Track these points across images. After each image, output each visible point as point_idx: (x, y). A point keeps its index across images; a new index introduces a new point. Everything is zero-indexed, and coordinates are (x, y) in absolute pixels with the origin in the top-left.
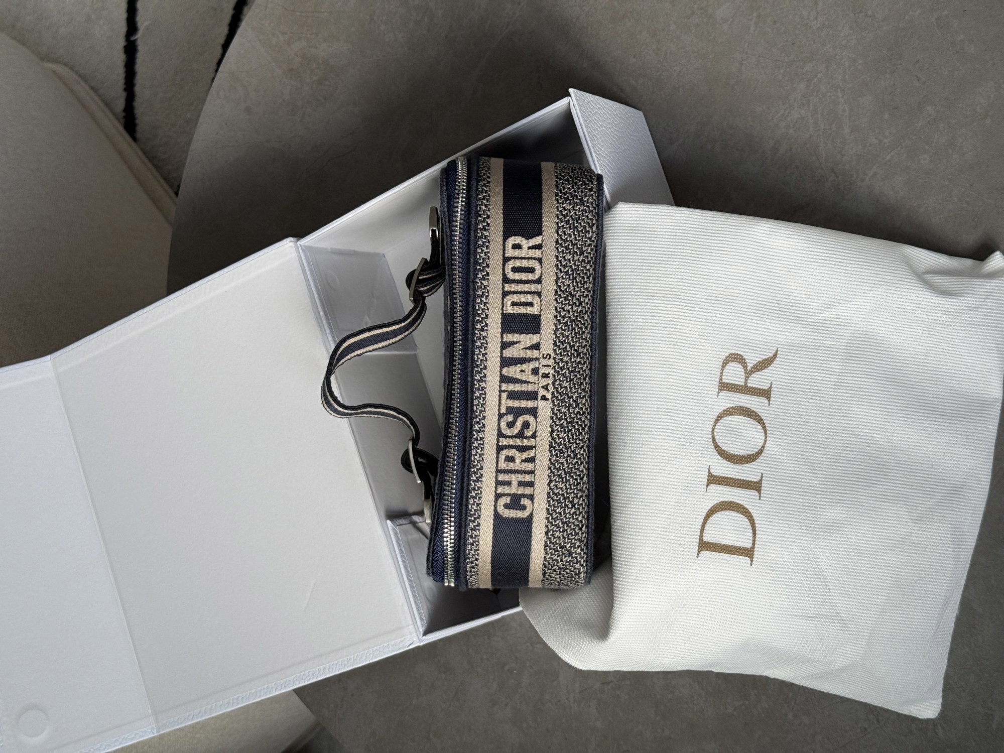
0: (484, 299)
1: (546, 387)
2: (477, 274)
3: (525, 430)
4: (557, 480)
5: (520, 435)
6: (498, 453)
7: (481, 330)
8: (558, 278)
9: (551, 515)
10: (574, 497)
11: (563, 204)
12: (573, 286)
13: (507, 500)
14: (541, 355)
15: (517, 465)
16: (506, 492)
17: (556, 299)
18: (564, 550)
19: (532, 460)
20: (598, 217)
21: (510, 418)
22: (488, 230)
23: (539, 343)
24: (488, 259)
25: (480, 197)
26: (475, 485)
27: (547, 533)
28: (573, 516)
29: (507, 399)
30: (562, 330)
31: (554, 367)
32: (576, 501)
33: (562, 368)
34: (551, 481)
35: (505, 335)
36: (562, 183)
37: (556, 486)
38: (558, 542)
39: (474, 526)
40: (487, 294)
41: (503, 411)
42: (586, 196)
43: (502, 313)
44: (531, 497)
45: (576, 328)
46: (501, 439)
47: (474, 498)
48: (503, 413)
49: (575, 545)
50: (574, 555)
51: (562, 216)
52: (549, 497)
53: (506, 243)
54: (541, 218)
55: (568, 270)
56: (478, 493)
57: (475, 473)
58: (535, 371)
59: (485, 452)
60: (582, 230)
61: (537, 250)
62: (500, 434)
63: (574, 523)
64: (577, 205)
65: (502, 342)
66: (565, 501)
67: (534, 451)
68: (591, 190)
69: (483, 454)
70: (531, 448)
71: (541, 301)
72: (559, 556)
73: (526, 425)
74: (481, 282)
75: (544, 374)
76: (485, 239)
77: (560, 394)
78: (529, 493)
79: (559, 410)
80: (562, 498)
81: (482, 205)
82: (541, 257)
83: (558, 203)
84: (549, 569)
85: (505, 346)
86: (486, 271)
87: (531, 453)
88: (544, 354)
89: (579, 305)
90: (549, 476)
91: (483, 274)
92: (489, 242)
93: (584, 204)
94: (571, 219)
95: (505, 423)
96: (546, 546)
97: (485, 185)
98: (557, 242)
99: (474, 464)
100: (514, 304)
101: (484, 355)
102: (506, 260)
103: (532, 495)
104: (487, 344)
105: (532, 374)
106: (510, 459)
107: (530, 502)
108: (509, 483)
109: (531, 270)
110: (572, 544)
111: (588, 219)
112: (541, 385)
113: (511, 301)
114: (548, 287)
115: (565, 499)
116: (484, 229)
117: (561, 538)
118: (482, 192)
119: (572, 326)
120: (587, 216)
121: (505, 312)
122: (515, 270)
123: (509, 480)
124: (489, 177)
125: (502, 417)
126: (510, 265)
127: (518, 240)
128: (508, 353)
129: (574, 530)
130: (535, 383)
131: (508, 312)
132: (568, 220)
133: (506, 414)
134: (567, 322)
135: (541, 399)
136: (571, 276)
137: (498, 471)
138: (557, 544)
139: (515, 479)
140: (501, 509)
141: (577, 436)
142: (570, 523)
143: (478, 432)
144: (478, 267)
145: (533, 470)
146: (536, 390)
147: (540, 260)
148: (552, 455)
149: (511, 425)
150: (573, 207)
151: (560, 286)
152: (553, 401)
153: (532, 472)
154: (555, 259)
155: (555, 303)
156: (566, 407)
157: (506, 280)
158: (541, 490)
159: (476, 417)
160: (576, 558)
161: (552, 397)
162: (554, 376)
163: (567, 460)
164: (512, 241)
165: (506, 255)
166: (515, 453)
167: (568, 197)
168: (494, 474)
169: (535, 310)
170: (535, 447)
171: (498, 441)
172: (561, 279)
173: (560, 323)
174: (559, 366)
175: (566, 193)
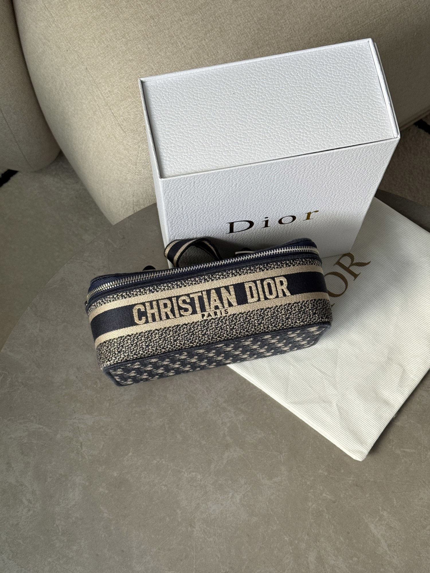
0: (249, 271)
1: (209, 315)
2: (262, 265)
3: (183, 310)
4: (160, 334)
5: (180, 308)
6: (167, 298)
7: (232, 273)
8: (270, 308)
9: (140, 335)
10: (152, 345)
11: (311, 304)
12: (268, 318)
13: (143, 309)
14: (226, 309)
15: (163, 310)
16: (147, 308)
17: (259, 310)
18: (121, 348)
19: (168, 317)
20: (309, 324)
21: (188, 301)
22: (287, 266)
23: (233, 306)
24: (271, 269)
25: (303, 259)
26: (147, 290)
27: (128, 335)
28: (141, 348)
29: (198, 296)
30: (243, 317)
31: (221, 317)
32: (150, 347)
33: (222, 321)
34: (158, 330)
35: (232, 286)
36: (322, 303)
37: (156, 334)
38: (125, 343)
39: (124, 295)
40: (252, 272)
41: (191, 296)
42: (318, 315)
43: (244, 283)
44: (147, 322)
45: (246, 325)
46: (175, 298)
47: (140, 291)
48: (190, 296)
49: (125, 353)
50: (119, 354)
51: (304, 304)
52: (149, 331)
53: (282, 277)
54: (300, 293)
55: (276, 313)
56: (143, 293)
57: (154, 289)
58: (217, 307)
59: (167, 291)
60: (299, 316)
61: (282, 294)
62: (178, 297)
63: (137, 349)
64: (312, 311)
65: (228, 286)
66: (149, 341)
67: (173, 317)
68: (322, 318)
69: (165, 290)
70: (174, 315)
71: (256, 302)
72: (117, 346)
73: (186, 310)
74: (258, 268)
75: (217, 312)
76: (282, 266)
77: (207, 324)
78: (149, 320)
79: (198, 325)
80: (150, 339)
81: (299, 261)
82: (279, 297)
83: (311, 301)
84: (108, 344)
85: (227, 288)
86: (264, 270)
87: (171, 316)
88: (227, 310)
89: (258, 323)
90: (161, 329)
91: (263, 268)
92: (280, 268)
93: (313, 315)
94: (304, 309)
95: (185, 299)
96: (121, 337)
97: (310, 262)
98: (289, 304)
99: (159, 287)
100: (250, 287)
101: (219, 278)
102: (273, 278)
103: (148, 322)
104: (226, 278)
105: (215, 306)
106: (165, 305)
107: (144, 322)
108: (152, 308)
109: (271, 293)
110: (125, 351)
111: (306, 318)
112: (210, 312)
113: (252, 286)
114: (264, 304)
115: (150, 340)
116: (287, 264)
117: (128, 344)
118: (306, 261)
119: (246, 322)
120: (307, 318)
121: (245, 283)
122: (269, 285)
123: (154, 308)
124: (314, 264)
125: (188, 296)
126: (271, 282)
127: (285, 283)
128: (223, 291)
129: (134, 350)
130: (210, 309)
131: (245, 285)
132: (303, 308)
133: (190, 298)
134: (248, 319)
135: (202, 314)
136: (273, 315)
137: (157, 301)
138: (124, 343)
139: (155, 311)
140: (137, 307)
141: (186, 339)
142: (137, 347)
143: (177, 284)
144: (265, 265)
145: (163, 319)
146: (207, 310)
147: (277, 297)
148: (173, 327)
149: (184, 302)
150: (310, 309)
151: (266, 311)
152: (203, 321)
153: (161, 319)
154: (280, 305)
155: (256, 309)
156: (201, 329)
157: (262, 281)
158: (152, 326)
159: (185, 282)
160: (118, 356)
161: (205, 320)
162: (217, 318)
163: (172, 336)
164: (284, 280)
165: (275, 278)
166: (170, 307)
167: (315, 306)
168: (155, 299)
169: (250, 300)
170: (175, 317)
171: (174, 297)
172: (270, 310)
173: (246, 315)
174: (223, 319)
175: (317, 305)
